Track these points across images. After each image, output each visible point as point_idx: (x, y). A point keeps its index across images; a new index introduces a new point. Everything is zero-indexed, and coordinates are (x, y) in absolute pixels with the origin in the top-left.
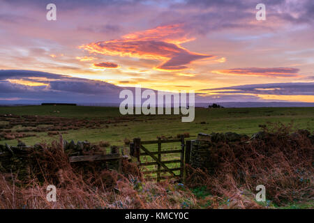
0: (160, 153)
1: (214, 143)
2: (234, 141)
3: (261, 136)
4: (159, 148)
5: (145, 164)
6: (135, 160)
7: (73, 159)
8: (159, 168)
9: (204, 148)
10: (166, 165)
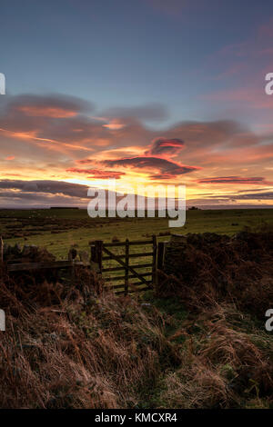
0: (127, 256)
1: (190, 245)
2: (213, 242)
3: (242, 237)
4: (127, 251)
5: (107, 270)
6: (96, 266)
7: (13, 267)
8: (127, 273)
9: (178, 250)
10: (135, 270)
